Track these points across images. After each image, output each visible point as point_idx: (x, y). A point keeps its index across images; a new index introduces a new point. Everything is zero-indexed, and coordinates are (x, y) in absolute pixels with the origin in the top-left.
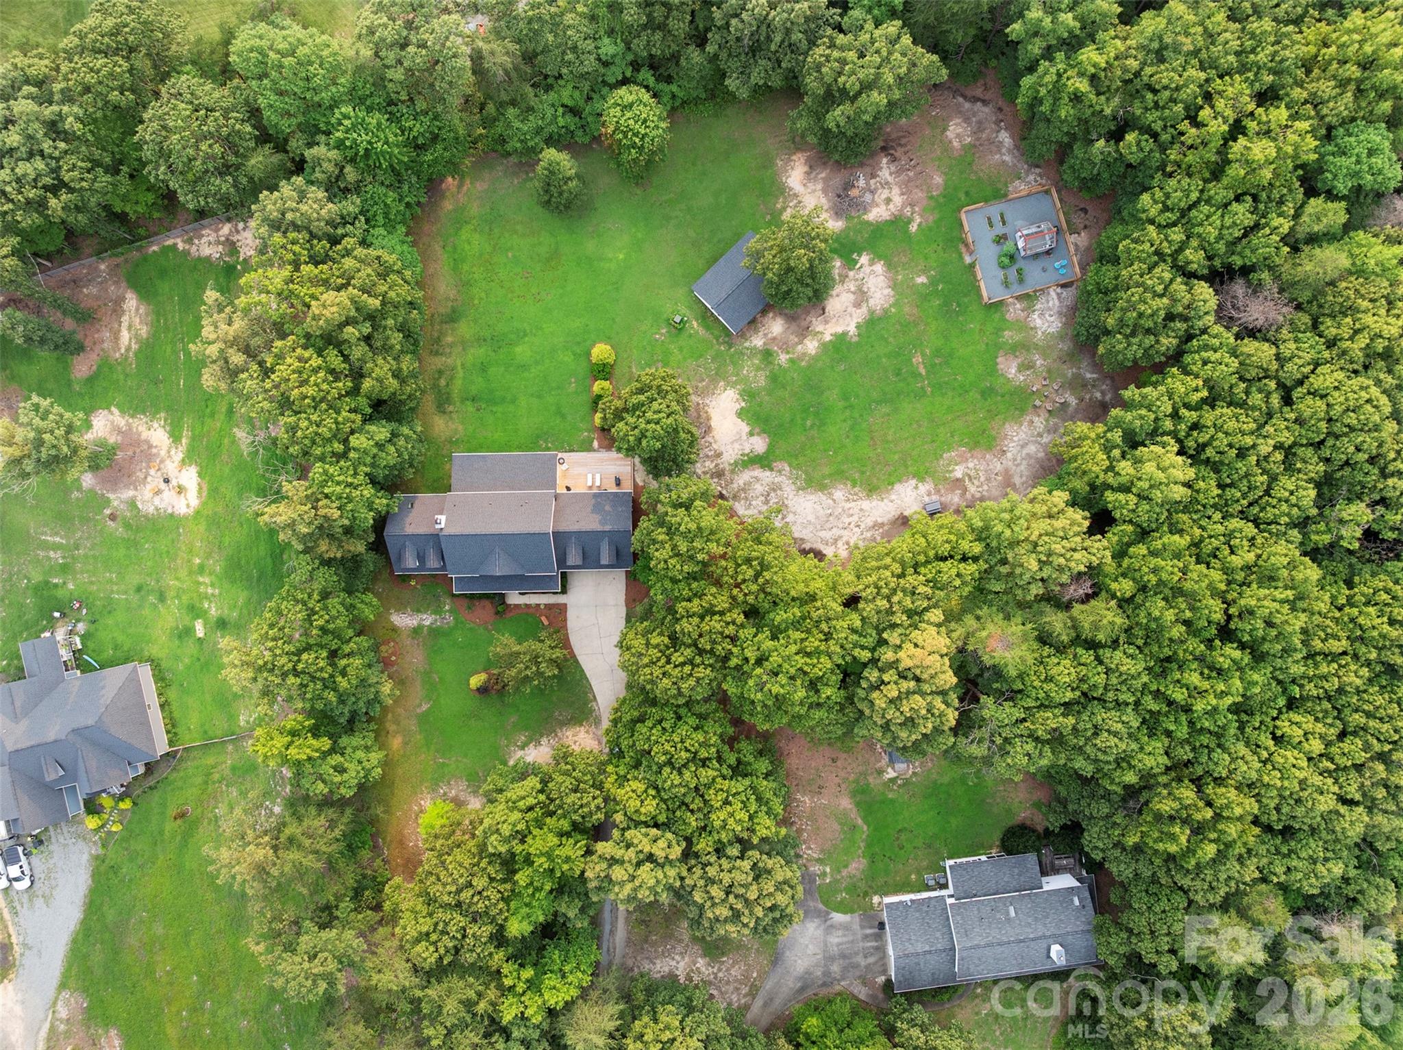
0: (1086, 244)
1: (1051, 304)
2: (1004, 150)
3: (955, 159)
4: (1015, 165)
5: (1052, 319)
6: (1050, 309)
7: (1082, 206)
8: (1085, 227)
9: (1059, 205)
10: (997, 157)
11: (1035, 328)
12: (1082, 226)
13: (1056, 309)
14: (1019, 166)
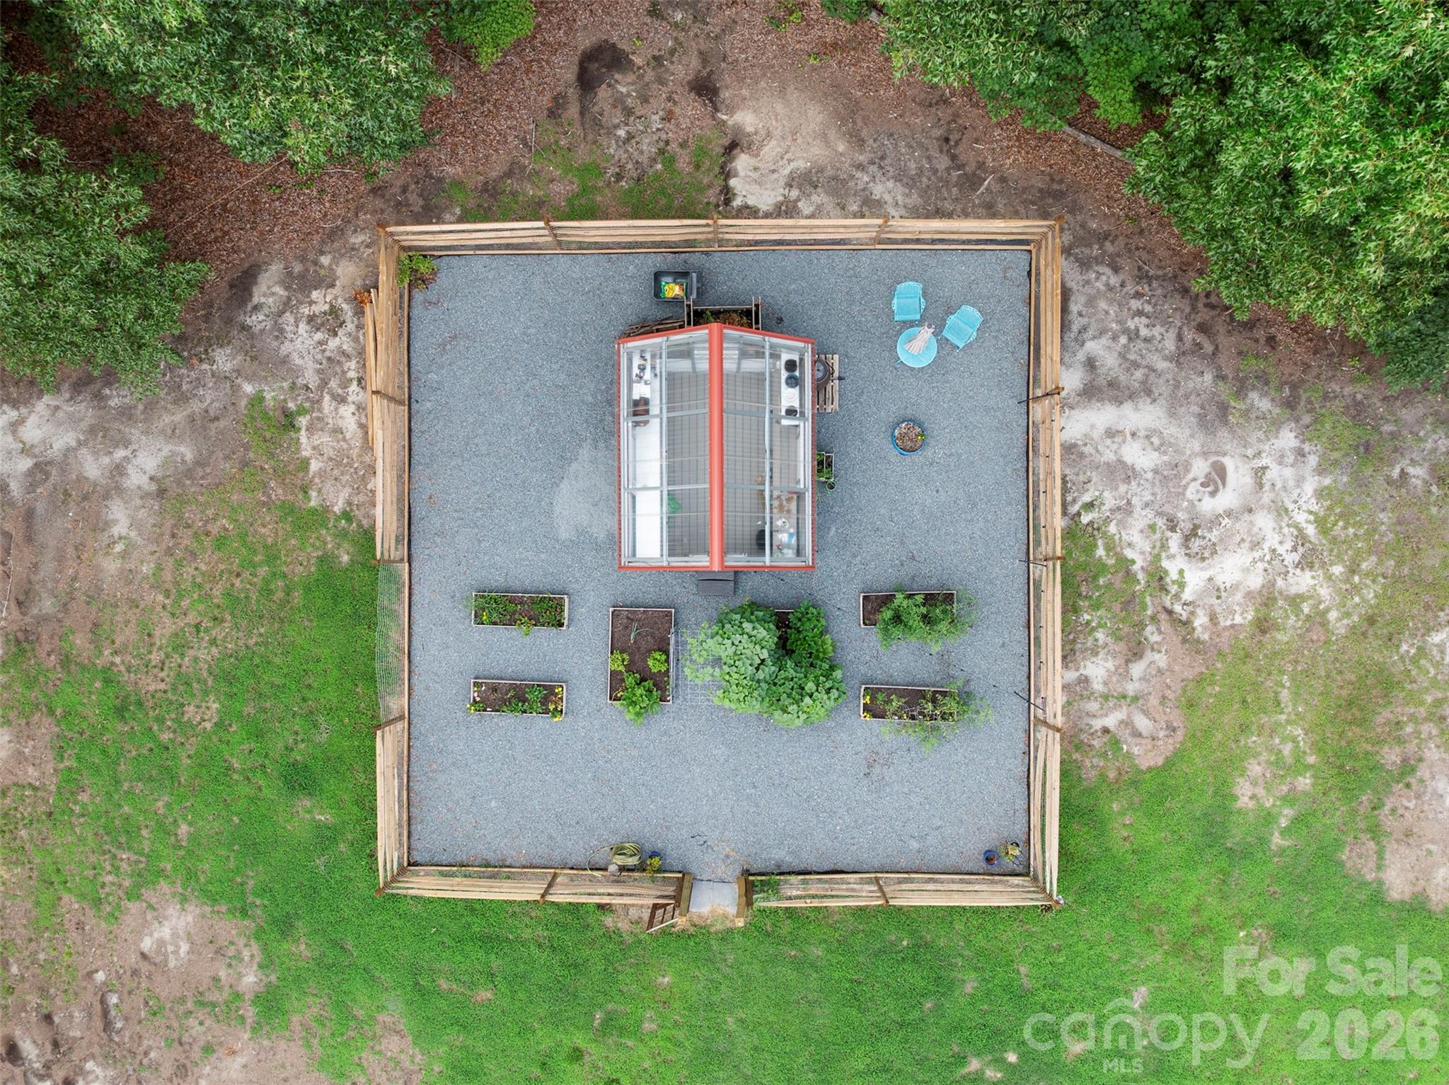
0: (815, 116)
1: (1139, 456)
2: (93, 467)
3: (71, 785)
4: (201, 424)
5: (1238, 476)
6: (1171, 475)
7: (565, 71)
8: (705, 89)
9: (529, 230)
10: (120, 518)
11: (1267, 598)
12: (691, 109)
13: (1184, 435)
14: (210, 398)
